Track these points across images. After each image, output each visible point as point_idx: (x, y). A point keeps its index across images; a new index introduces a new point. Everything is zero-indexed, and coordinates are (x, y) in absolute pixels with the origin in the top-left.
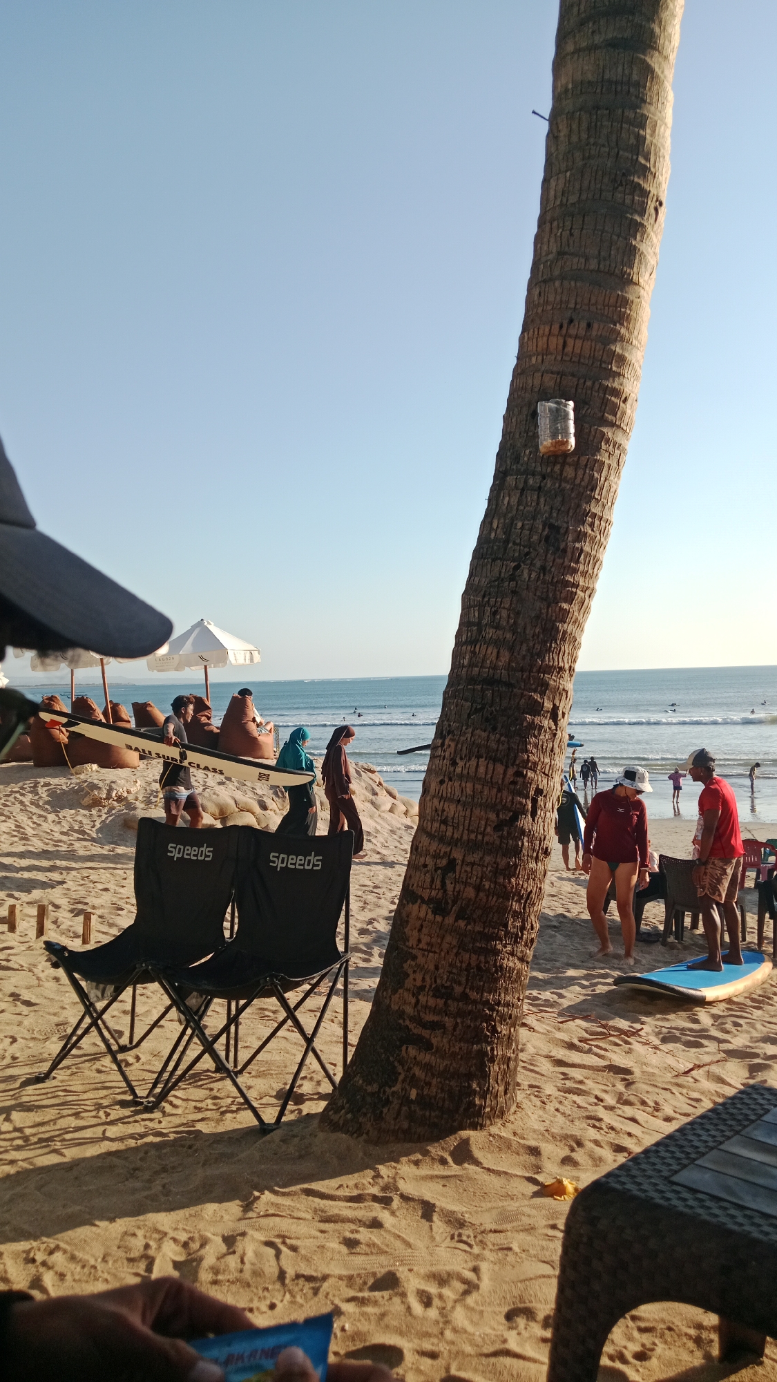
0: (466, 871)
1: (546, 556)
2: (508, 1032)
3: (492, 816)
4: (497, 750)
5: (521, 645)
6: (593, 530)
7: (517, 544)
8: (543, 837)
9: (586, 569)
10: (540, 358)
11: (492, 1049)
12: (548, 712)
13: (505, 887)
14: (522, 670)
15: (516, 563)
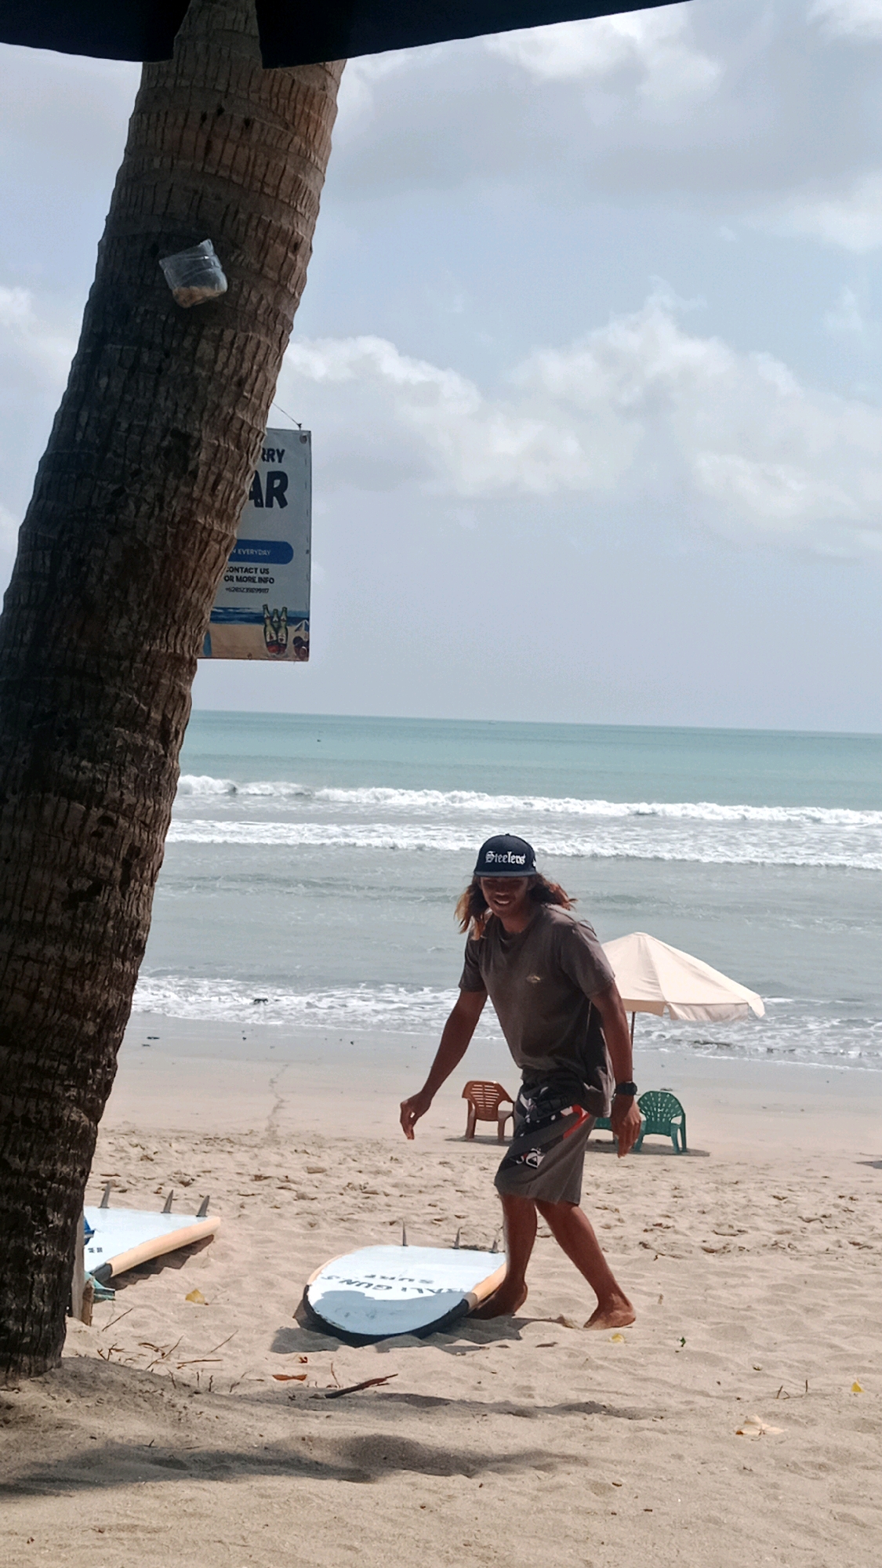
0: (14, 970)
1: (165, 480)
2: (61, 1223)
3: (62, 885)
4: (75, 781)
5: (121, 617)
6: (238, 446)
7: (119, 456)
8: (135, 924)
9: (224, 507)
10: (167, 162)
11: (39, 1247)
12: (154, 726)
13: (74, 996)
14: (119, 658)
15: (116, 487)
